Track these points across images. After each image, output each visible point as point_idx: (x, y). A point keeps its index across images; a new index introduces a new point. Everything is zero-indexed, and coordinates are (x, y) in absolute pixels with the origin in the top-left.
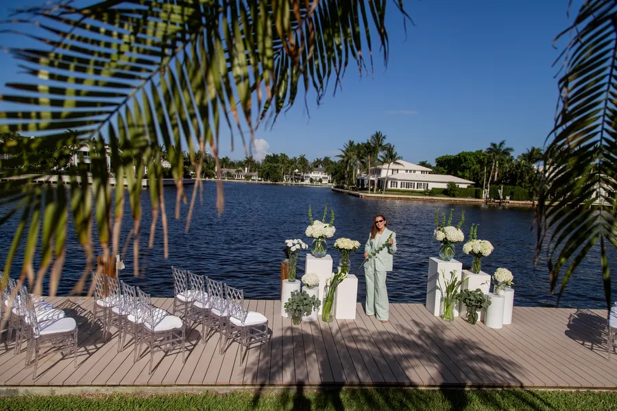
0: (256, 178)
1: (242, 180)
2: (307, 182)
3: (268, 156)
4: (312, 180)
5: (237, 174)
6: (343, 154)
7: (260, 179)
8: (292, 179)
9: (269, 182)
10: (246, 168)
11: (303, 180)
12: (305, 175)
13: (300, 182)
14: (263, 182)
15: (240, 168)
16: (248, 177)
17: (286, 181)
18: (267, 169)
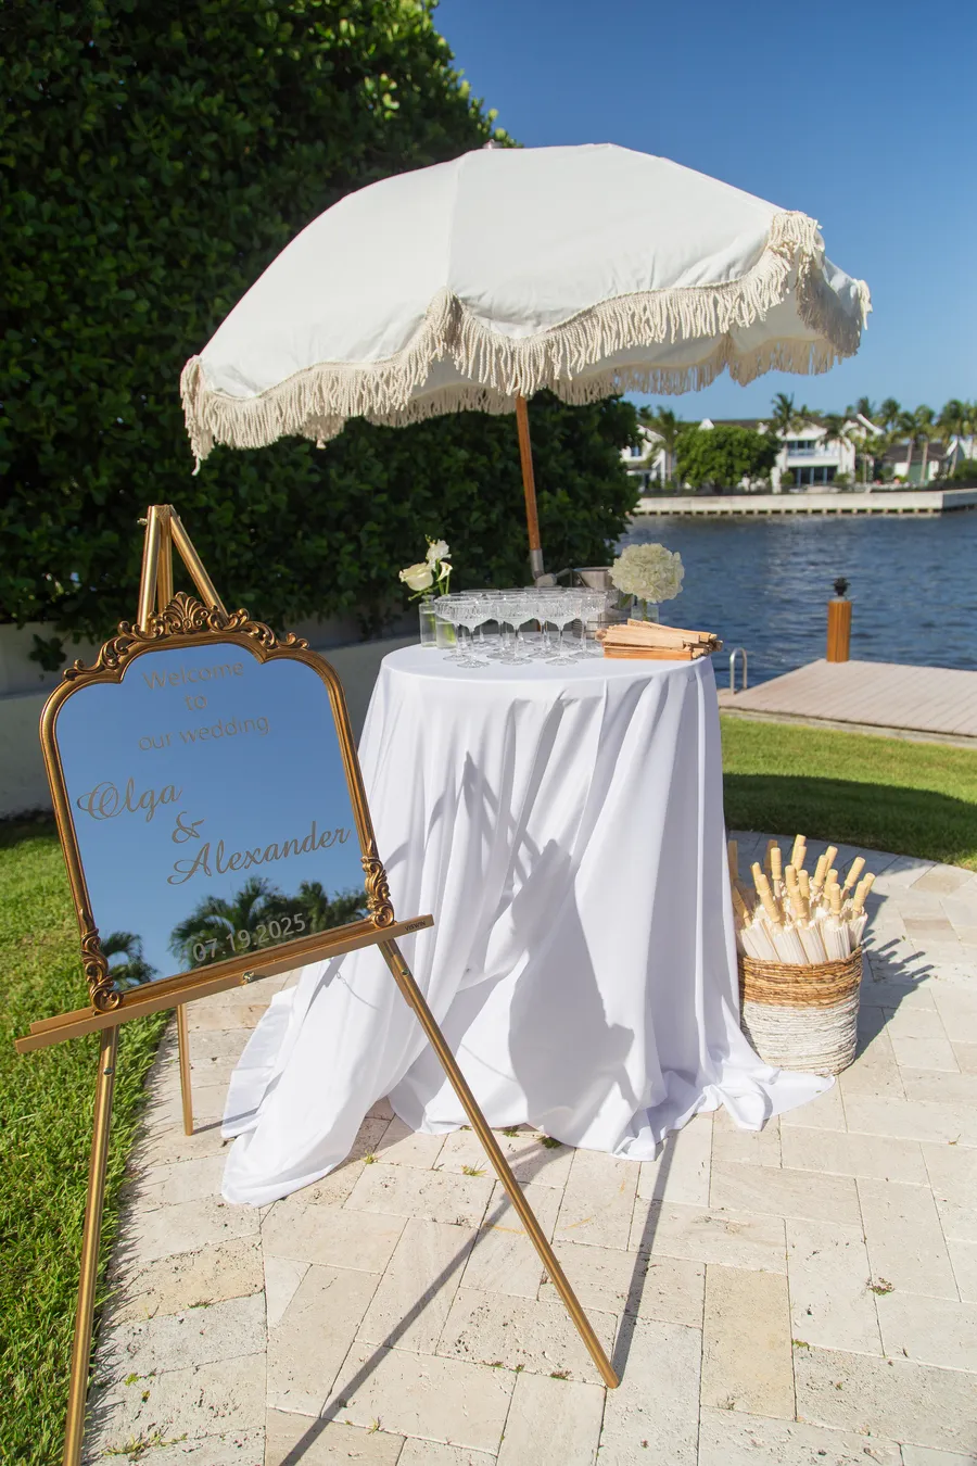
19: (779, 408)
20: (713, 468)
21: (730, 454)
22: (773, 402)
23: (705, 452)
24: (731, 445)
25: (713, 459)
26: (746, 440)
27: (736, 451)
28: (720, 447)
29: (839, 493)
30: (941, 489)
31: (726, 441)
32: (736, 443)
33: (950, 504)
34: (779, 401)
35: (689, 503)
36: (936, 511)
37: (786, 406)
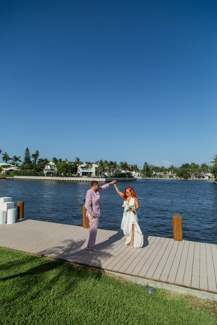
0: (175, 177)
1: (168, 178)
2: (207, 178)
3: (183, 165)
4: (209, 177)
5: (165, 175)
6: (214, 161)
7: (178, 177)
8: (197, 177)
9: (182, 179)
10: (170, 172)
11: (203, 177)
12: (205, 174)
13: (201, 179)
14: (179, 179)
15: (167, 172)
16: (171, 177)
17: (193, 178)
18: (181, 171)
19: (77, 160)
20: (63, 171)
21: (67, 168)
22: (76, 159)
23: (62, 168)
24: (67, 167)
25: (63, 169)
26: (70, 166)
27: (68, 168)
28: (65, 167)
29: (88, 177)
30: (105, 178)
31: (66, 166)
32: (68, 167)
33: (107, 180)
34: (77, 159)
35: (59, 178)
36: (104, 182)
37: (78, 160)
